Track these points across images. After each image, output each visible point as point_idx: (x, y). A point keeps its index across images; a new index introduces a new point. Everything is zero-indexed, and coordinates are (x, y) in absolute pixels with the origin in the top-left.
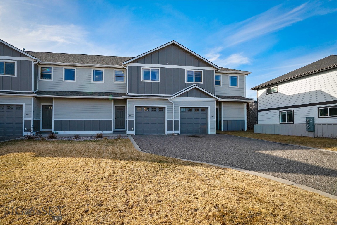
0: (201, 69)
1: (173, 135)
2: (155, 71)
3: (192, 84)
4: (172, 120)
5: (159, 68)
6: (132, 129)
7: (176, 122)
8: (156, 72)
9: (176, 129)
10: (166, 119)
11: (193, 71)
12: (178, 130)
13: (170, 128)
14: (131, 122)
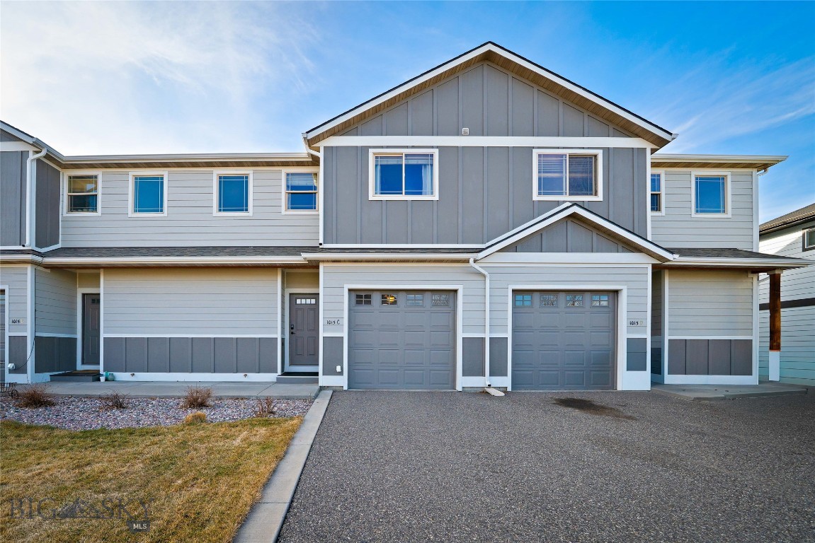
0: (595, 143)
1: (484, 393)
2: (420, 162)
3: (558, 203)
4: (483, 339)
5: (433, 147)
6: (338, 369)
7: (497, 343)
8: (425, 165)
9: (497, 371)
10: (460, 335)
11: (562, 156)
12: (506, 375)
13: (473, 368)
14: (334, 343)
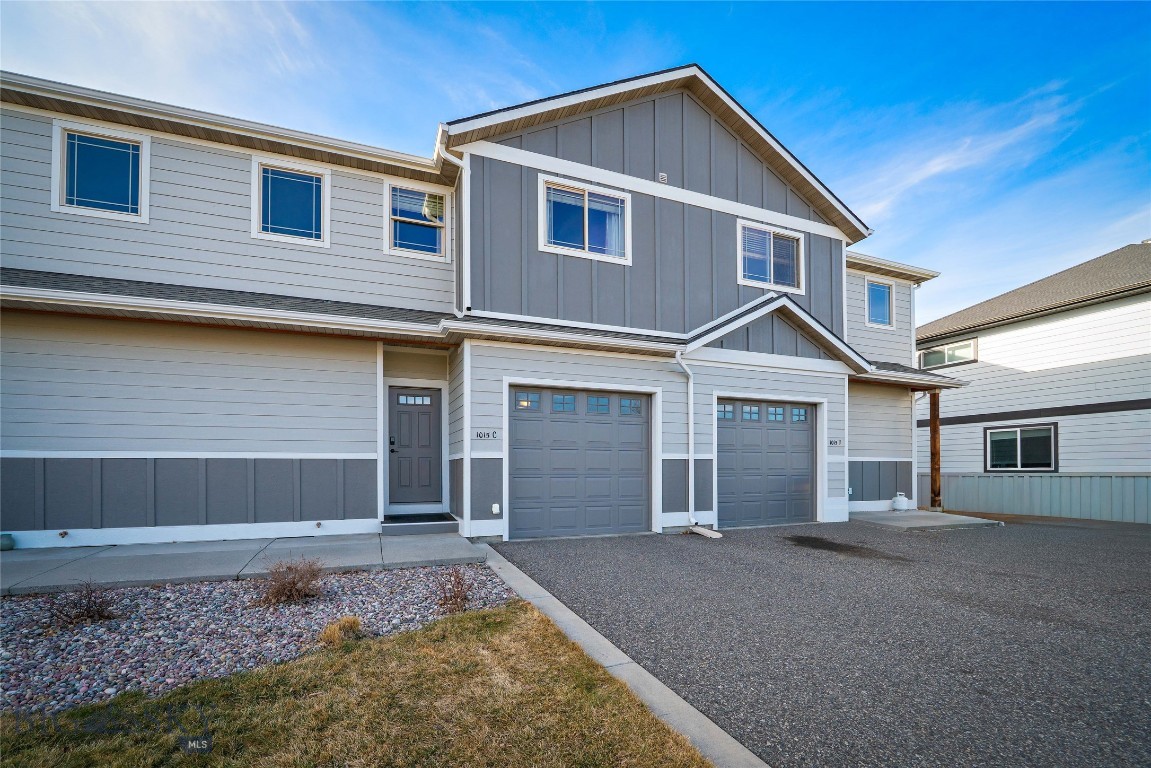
0: (799, 226)
1: (690, 534)
2: (606, 208)
3: (763, 292)
4: (686, 462)
5: (623, 190)
6: (496, 508)
7: (703, 466)
8: (610, 214)
9: (703, 504)
10: (659, 456)
11: (765, 233)
12: (710, 508)
13: (674, 503)
14: (486, 469)
